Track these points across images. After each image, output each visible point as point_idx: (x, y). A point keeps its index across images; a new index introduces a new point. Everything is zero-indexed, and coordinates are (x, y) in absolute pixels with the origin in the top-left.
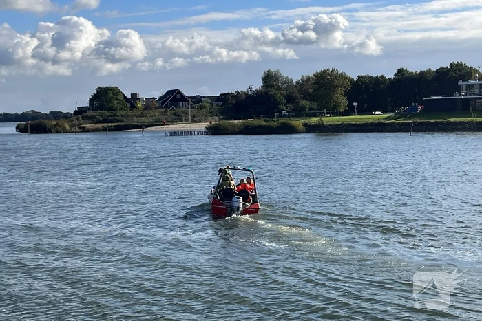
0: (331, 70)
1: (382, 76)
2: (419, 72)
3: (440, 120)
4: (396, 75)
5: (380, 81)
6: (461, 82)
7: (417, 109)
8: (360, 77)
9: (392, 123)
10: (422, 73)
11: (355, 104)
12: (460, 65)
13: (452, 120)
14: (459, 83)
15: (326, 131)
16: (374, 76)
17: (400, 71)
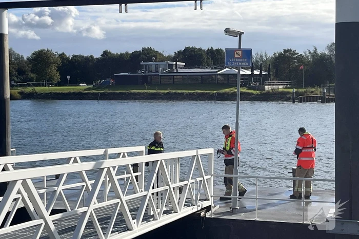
0: (46, 50)
1: (91, 56)
2: (119, 54)
3: (124, 91)
4: (102, 55)
5: (89, 59)
6: (142, 63)
7: (110, 82)
8: (74, 56)
9: (89, 93)
10: (121, 55)
11: (68, 77)
12: (149, 49)
13: (132, 91)
14: (141, 64)
15: (38, 98)
16: (85, 55)
17: (105, 53)
